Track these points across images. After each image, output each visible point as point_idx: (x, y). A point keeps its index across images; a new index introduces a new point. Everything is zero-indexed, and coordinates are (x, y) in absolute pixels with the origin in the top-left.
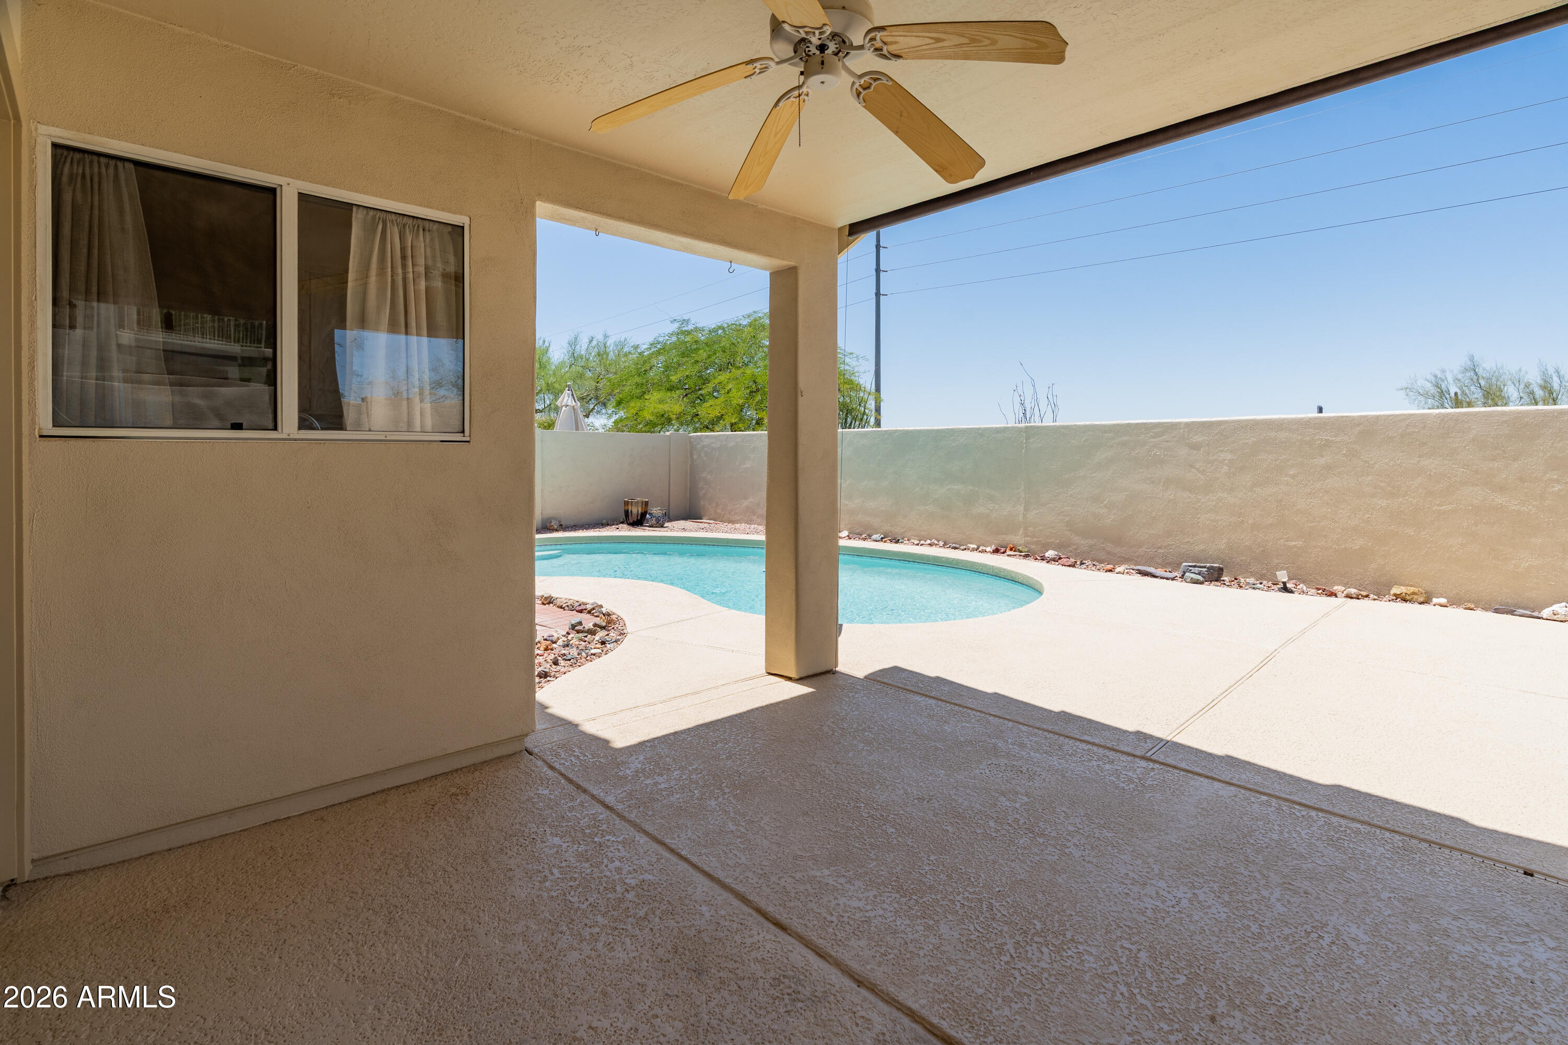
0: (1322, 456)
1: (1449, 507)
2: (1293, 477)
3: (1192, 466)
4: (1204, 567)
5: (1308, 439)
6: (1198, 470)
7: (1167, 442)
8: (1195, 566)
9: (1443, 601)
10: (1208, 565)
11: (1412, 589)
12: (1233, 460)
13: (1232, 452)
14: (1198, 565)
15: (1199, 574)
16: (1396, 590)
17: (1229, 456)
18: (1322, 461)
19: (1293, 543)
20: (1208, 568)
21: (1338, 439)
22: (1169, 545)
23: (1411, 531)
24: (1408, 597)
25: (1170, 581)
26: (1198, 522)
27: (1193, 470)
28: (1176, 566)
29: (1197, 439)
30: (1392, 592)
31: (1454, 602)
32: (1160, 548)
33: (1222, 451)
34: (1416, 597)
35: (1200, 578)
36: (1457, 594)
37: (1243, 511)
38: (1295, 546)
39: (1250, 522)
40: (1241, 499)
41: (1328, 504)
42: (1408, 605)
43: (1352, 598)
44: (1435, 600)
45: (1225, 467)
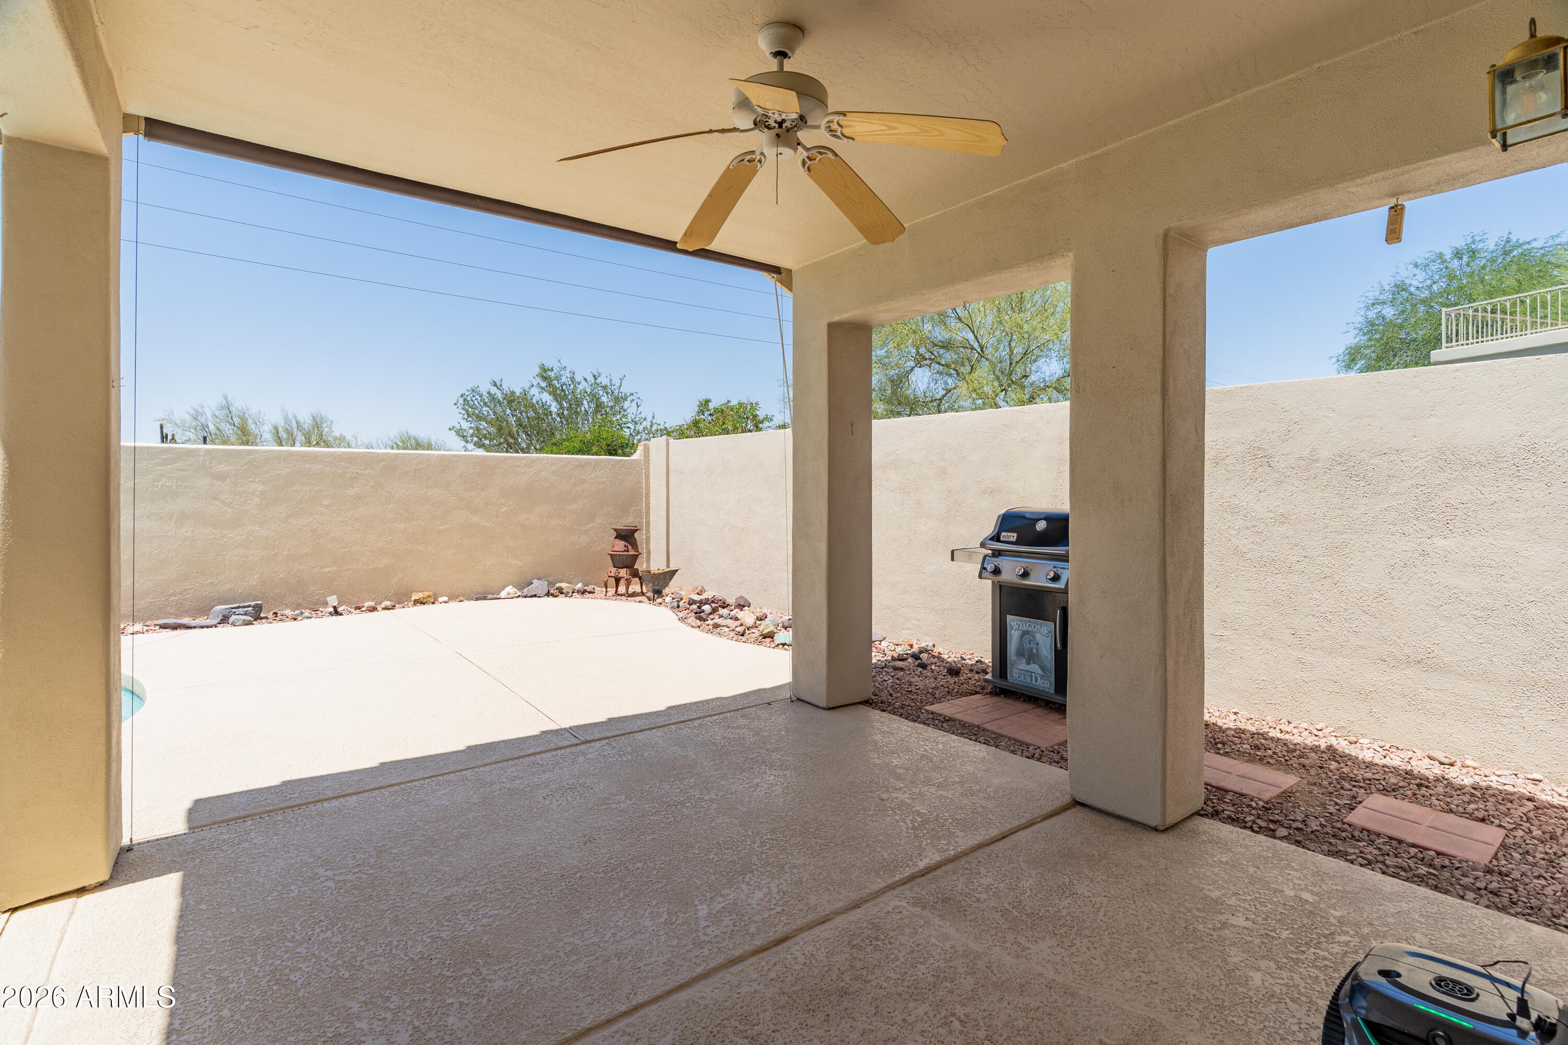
0: (353, 488)
1: (446, 526)
2: (327, 507)
3: (215, 498)
4: (249, 606)
5: (340, 471)
6: (223, 502)
7: (181, 470)
8: (238, 607)
9: (446, 599)
10: (253, 603)
11: (427, 593)
12: (265, 491)
13: (263, 483)
14: (241, 605)
15: (245, 614)
16: (415, 597)
17: (261, 488)
18: (352, 492)
19: (327, 570)
20: (253, 607)
21: (367, 472)
22: (185, 590)
23: (421, 548)
24: (425, 601)
25: (214, 629)
26: (224, 560)
27: (217, 503)
28: (205, 611)
29: (222, 468)
30: (413, 599)
31: (453, 597)
32: (173, 595)
33: (253, 482)
34: (429, 599)
35: (248, 618)
36: (451, 592)
37: (277, 543)
38: (329, 572)
39: (285, 553)
40: (274, 531)
41: (358, 530)
42: (426, 606)
43: (389, 609)
44: (441, 599)
45: (256, 499)
